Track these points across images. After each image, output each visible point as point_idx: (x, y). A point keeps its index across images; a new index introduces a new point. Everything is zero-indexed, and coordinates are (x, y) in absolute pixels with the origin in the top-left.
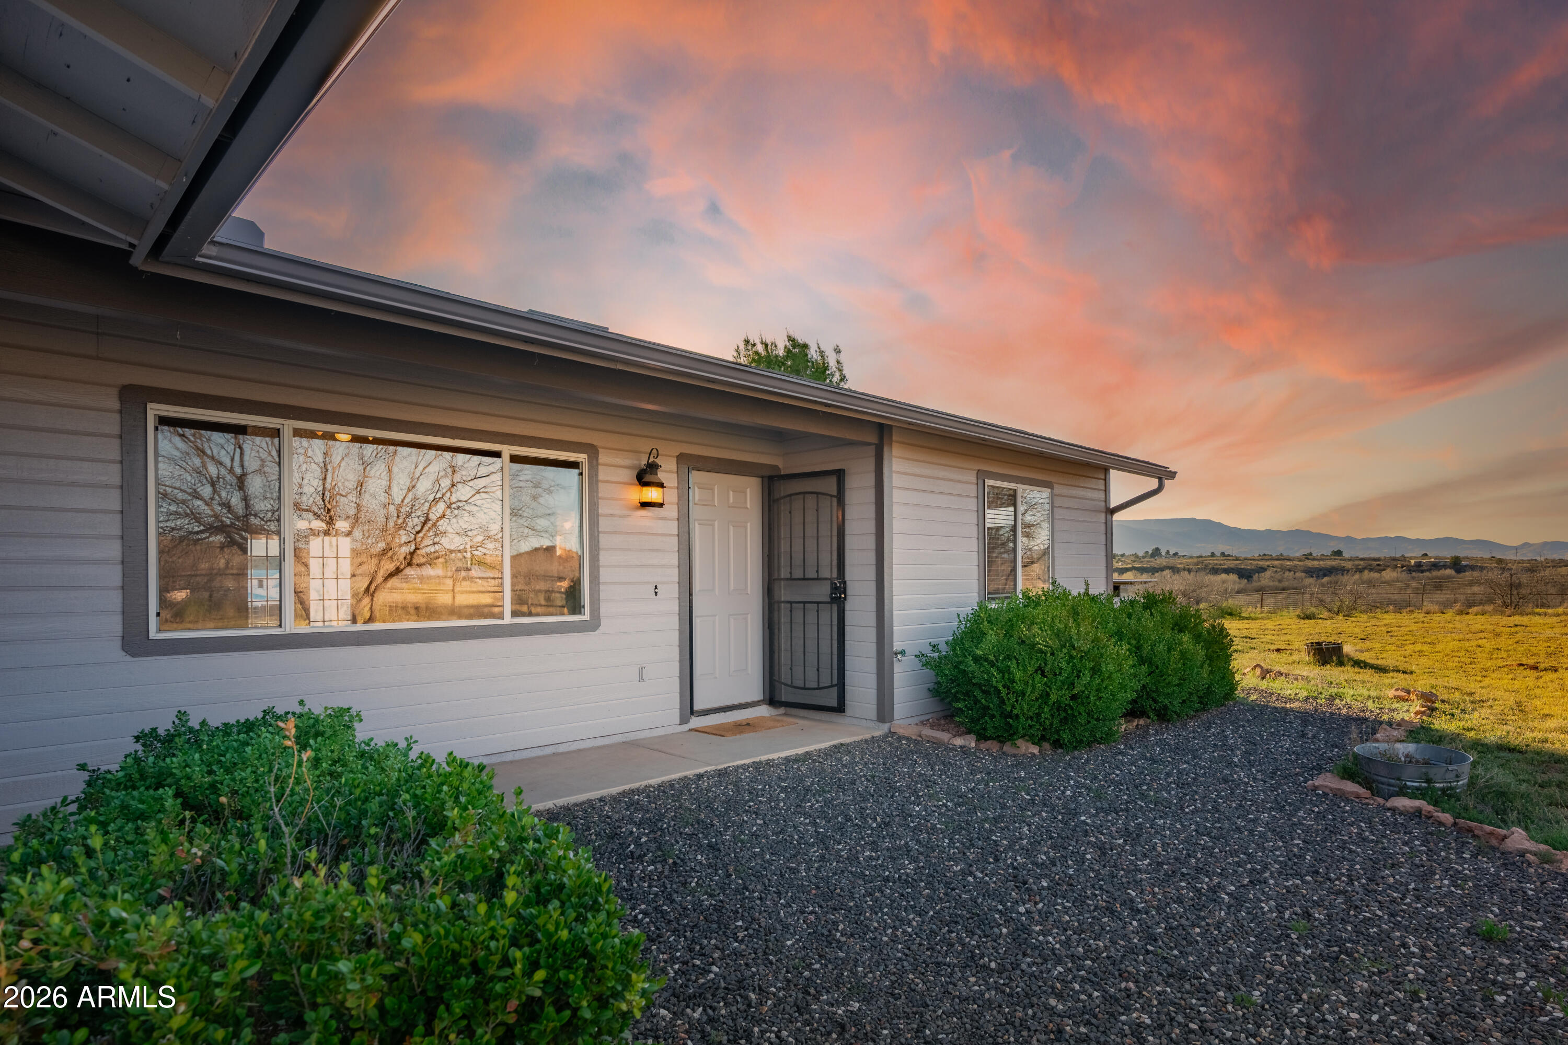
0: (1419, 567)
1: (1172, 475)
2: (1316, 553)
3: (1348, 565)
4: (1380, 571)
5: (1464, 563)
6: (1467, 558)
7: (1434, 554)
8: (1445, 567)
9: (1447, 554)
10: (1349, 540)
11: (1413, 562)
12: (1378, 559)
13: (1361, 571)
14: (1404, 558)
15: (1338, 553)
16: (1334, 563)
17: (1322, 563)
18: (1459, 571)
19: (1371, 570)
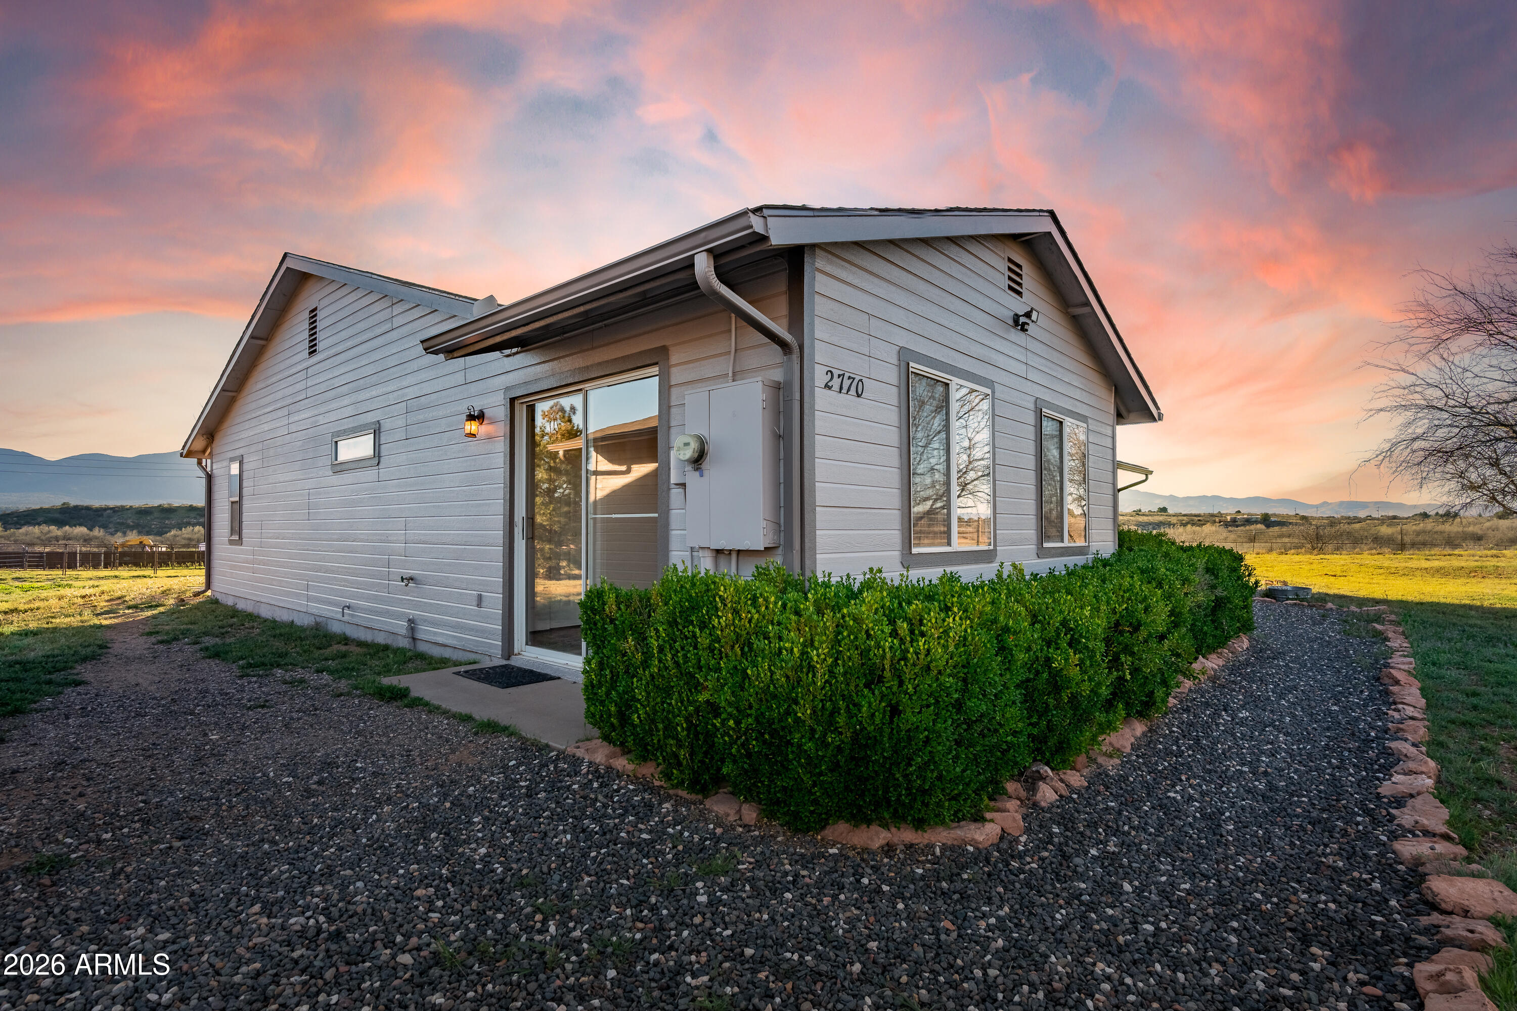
0: (1234, 523)
1: (1151, 472)
2: (1145, 510)
3: (1174, 520)
4: (1201, 525)
5: (1273, 519)
6: (1275, 515)
7: (1246, 510)
8: (1256, 522)
9: (1257, 511)
10: (1172, 498)
11: (1229, 518)
12: (1199, 516)
13: (1185, 525)
14: (1220, 515)
15: (1164, 510)
16: (1161, 518)
17: (1151, 519)
18: (1268, 526)
19: (1193, 524)
